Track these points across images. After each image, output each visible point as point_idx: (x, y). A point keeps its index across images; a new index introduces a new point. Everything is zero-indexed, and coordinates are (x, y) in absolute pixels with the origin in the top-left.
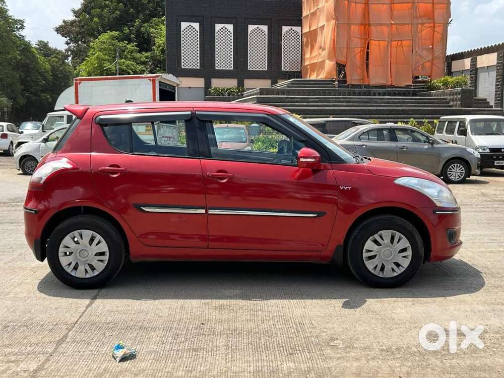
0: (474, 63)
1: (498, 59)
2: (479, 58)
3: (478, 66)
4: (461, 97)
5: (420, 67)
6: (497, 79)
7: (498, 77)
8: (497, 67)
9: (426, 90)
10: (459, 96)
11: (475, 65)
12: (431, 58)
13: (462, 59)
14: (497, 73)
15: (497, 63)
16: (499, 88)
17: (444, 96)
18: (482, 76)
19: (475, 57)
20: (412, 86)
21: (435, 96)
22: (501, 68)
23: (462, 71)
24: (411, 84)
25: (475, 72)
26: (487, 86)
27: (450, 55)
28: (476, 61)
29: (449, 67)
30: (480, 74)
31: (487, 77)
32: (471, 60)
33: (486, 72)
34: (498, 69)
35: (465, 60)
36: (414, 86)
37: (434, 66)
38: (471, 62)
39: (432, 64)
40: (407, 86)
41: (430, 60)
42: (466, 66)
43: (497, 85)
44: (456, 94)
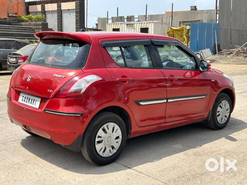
0: (43, 8)
1: (58, 7)
2: (46, 5)
3: (46, 10)
4: (42, 27)
5: (11, 7)
6: (58, 18)
7: (59, 17)
8: (58, 11)
9: (17, 22)
10: (41, 27)
11: (44, 9)
12: (17, 3)
13: (35, 5)
14: (58, 15)
15: (58, 9)
16: (60, 23)
17: (30, 26)
18: (49, 16)
19: (44, 4)
20: (7, 19)
21: (24, 26)
22: (60, 12)
23: (36, 12)
24: (7, 17)
25: (44, 13)
26: (52, 21)
27: (27, 2)
28: (44, 7)
29: (27, 9)
30: (47, 14)
31: (52, 17)
32: (41, 6)
33: (51, 14)
34: (58, 13)
35: (37, 5)
36: (8, 19)
37: (19, 8)
38: (41, 7)
39: (18, 6)
40: (5, 19)
41: (16, 4)
42: (38, 9)
43: (58, 22)
44: (39, 25)
